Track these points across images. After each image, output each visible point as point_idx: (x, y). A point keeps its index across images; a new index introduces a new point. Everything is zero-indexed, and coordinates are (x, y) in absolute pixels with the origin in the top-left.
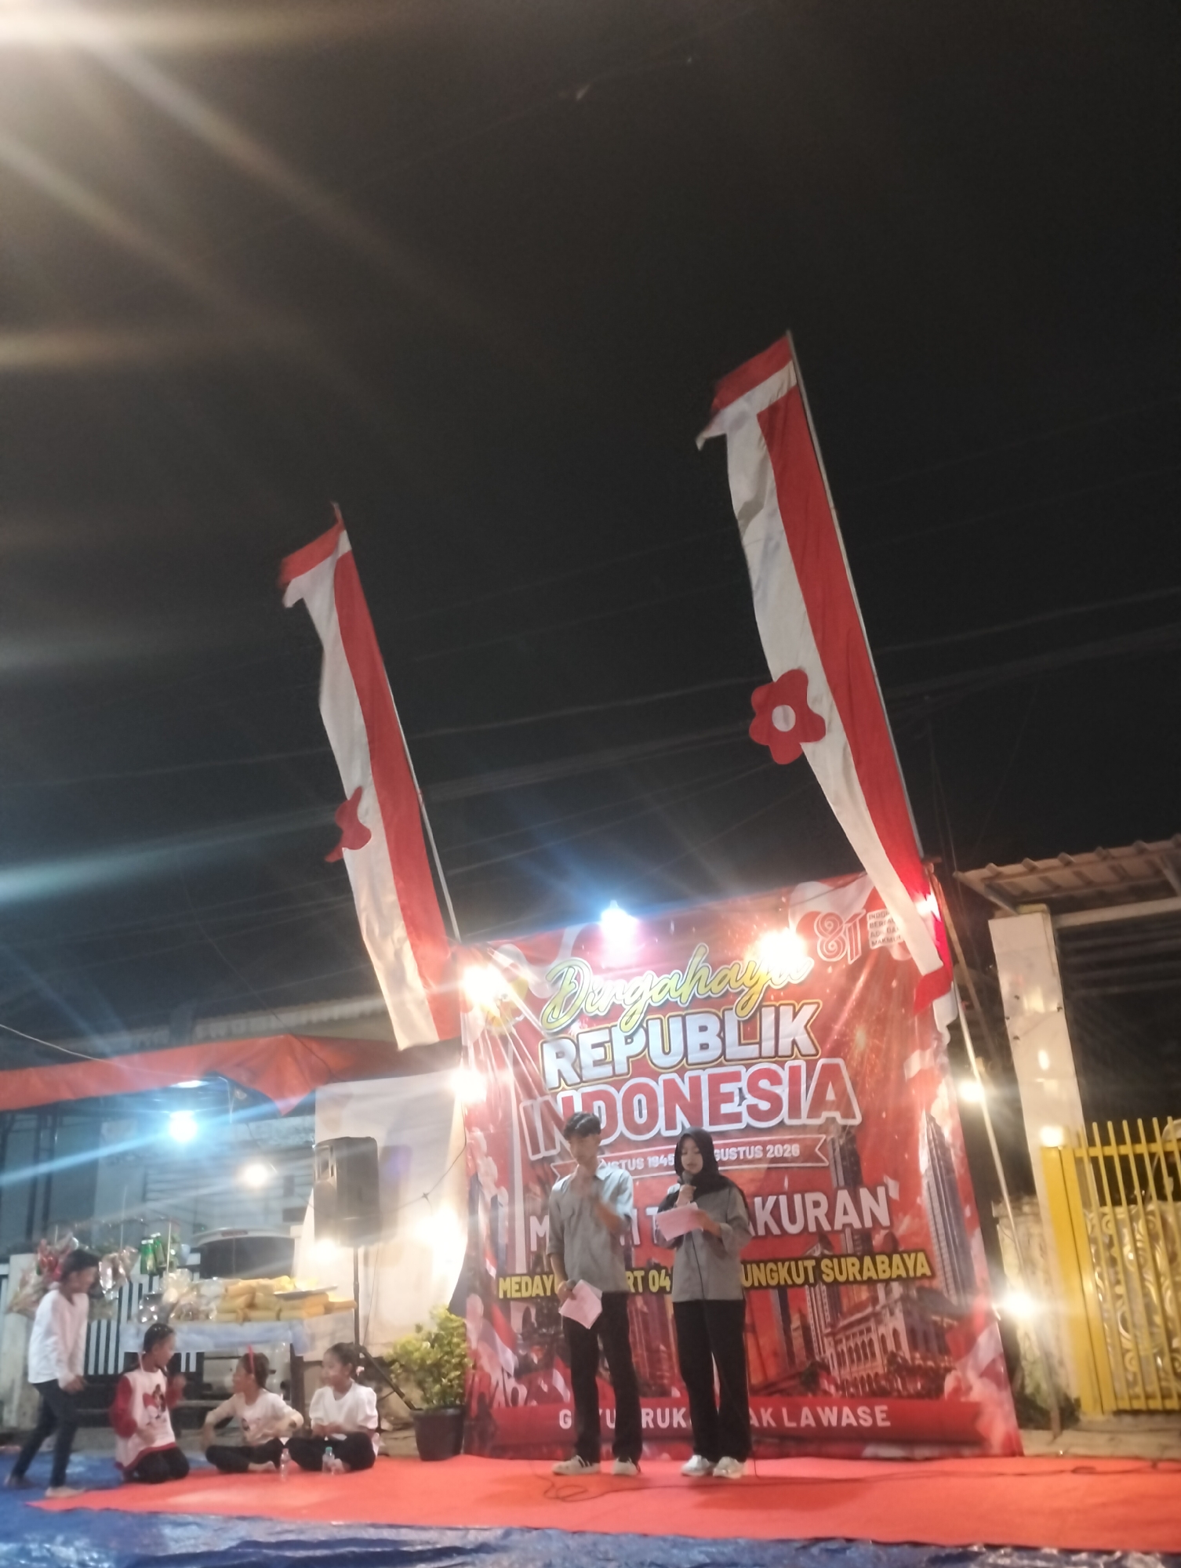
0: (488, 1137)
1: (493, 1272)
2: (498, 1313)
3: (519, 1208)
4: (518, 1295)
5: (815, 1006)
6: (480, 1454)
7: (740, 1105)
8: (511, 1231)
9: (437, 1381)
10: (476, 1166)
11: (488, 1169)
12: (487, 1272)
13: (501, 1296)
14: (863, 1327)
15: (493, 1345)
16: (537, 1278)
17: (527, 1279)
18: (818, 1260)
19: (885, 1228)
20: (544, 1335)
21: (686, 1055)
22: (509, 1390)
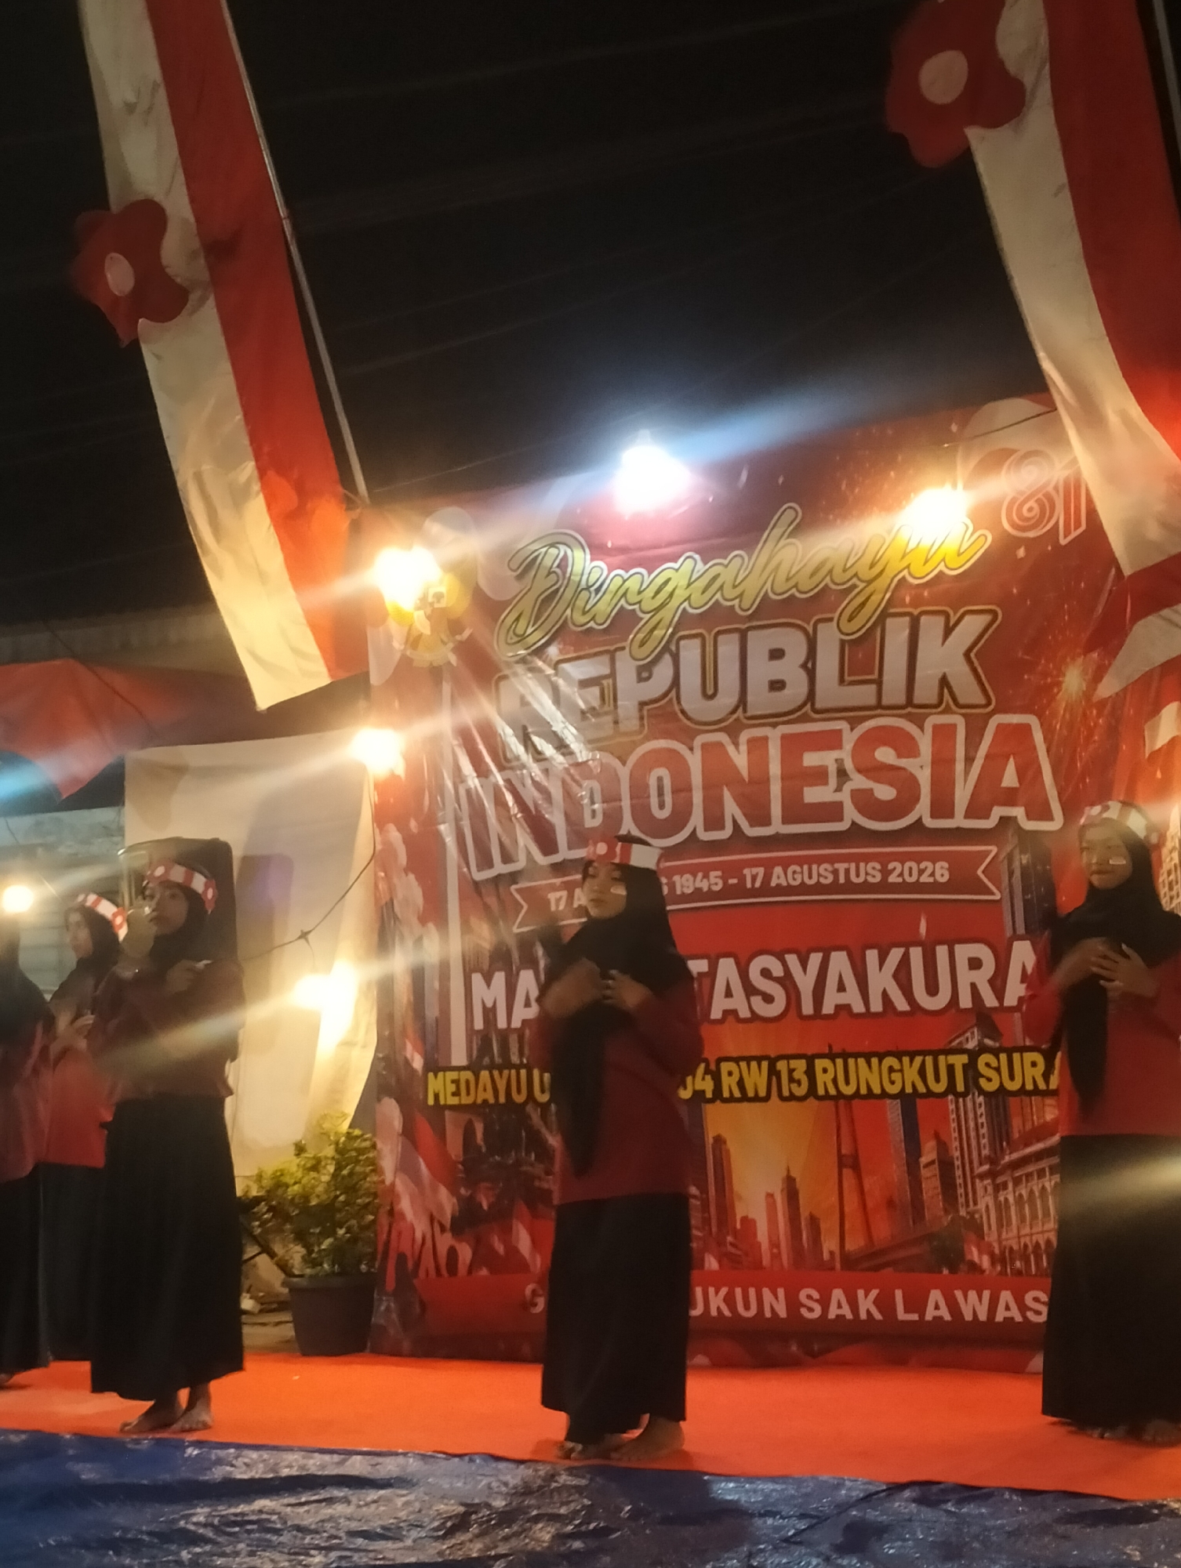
0: (408, 841)
2: (425, 1128)
3: (455, 959)
4: (454, 1101)
7: (839, 789)
8: (444, 1000)
9: (329, 1232)
10: (391, 889)
11: (408, 894)
12: (408, 1063)
13: (431, 1102)
15: (418, 1180)
17: (468, 1075)
18: (974, 1055)
20: (496, 1165)
21: (743, 700)
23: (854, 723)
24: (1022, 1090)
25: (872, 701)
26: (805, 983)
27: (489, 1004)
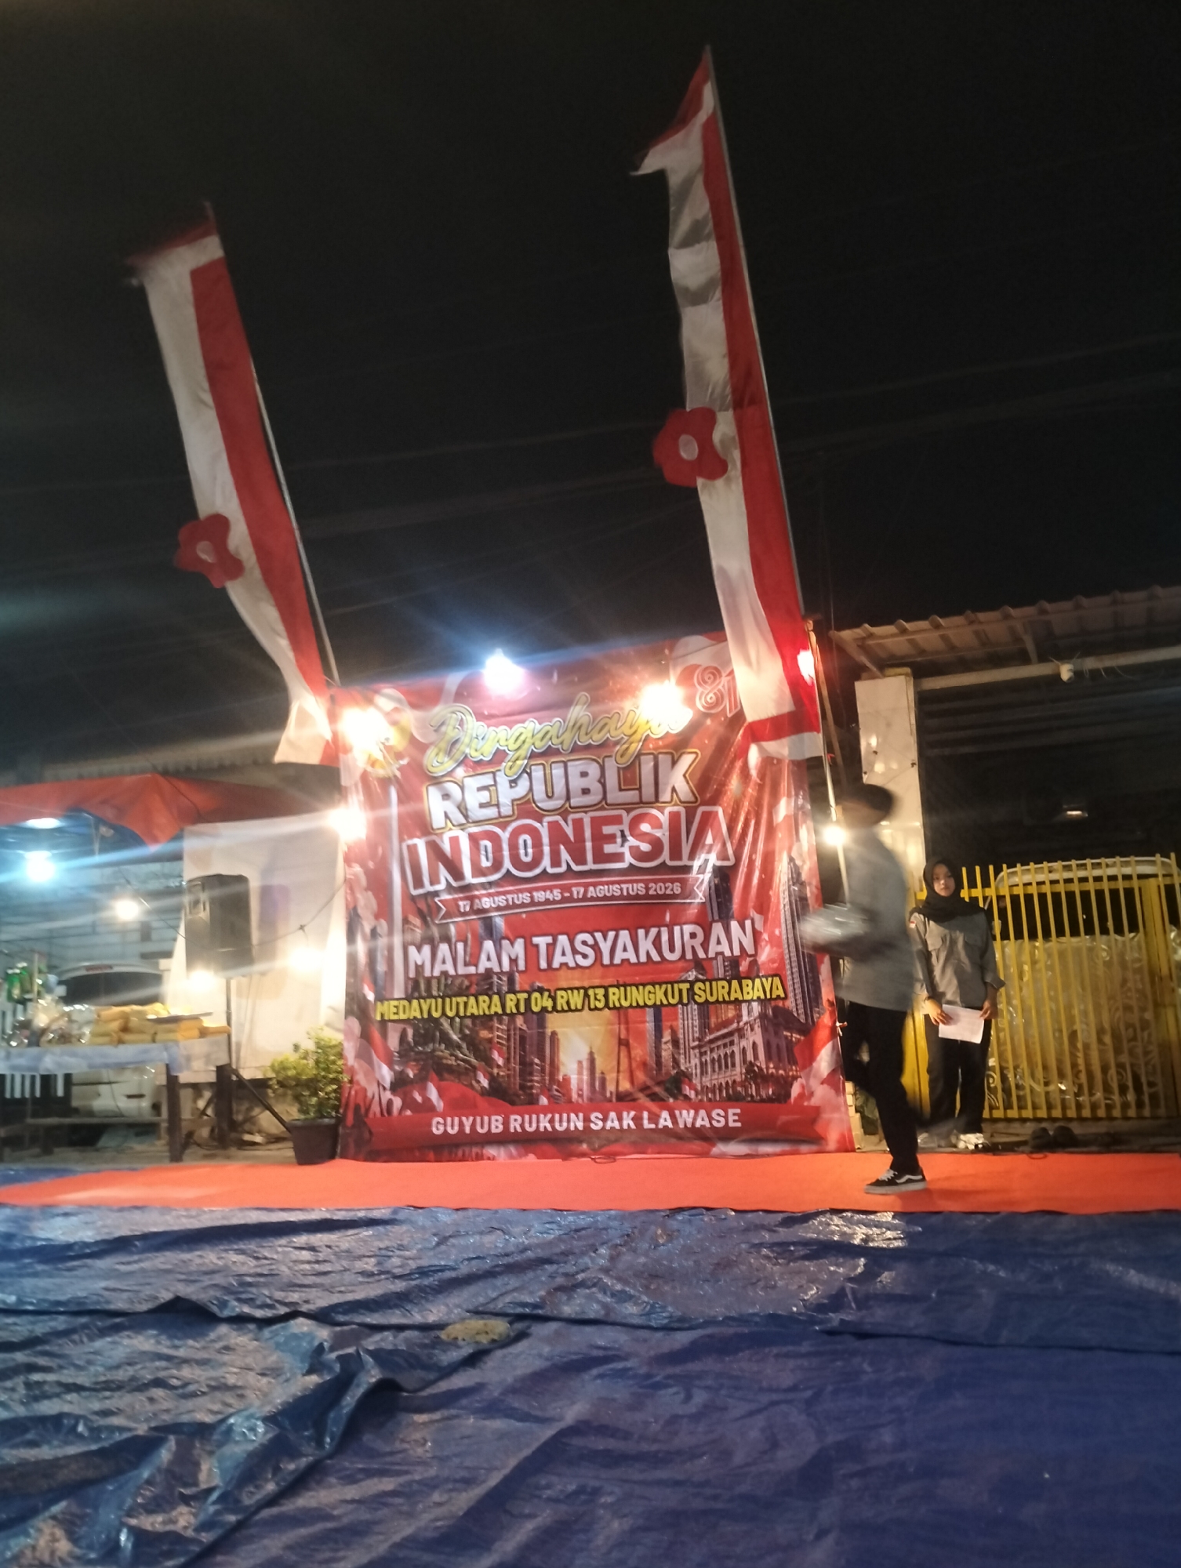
0: (367, 872)
1: (371, 996)
2: (376, 1035)
3: (397, 940)
4: (395, 1017)
5: (693, 756)
6: (355, 1158)
7: (622, 846)
8: (390, 961)
9: (315, 1094)
10: (356, 899)
11: (367, 903)
12: (364, 997)
13: (378, 1018)
14: (727, 1040)
15: (370, 1063)
16: (415, 1002)
17: (406, 1003)
18: (692, 983)
19: (751, 956)
20: (420, 1053)
21: (568, 798)
22: (384, 1102)
23: (628, 811)
24: (717, 1001)
25: (637, 799)
26: (605, 947)
27: (419, 963)
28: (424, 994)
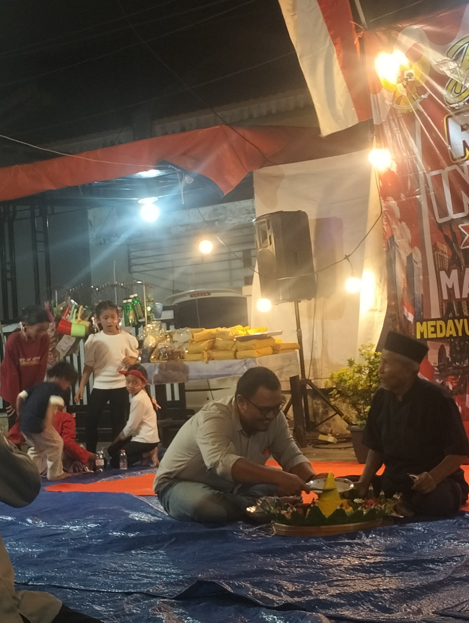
1: (411, 318)
3: (431, 264)
4: (434, 336)
8: (426, 285)
10: (392, 230)
11: (402, 233)
12: (405, 318)
13: (418, 337)
16: (450, 322)
17: (442, 323)
20: (458, 367)
27: (450, 287)
28: (457, 314)
